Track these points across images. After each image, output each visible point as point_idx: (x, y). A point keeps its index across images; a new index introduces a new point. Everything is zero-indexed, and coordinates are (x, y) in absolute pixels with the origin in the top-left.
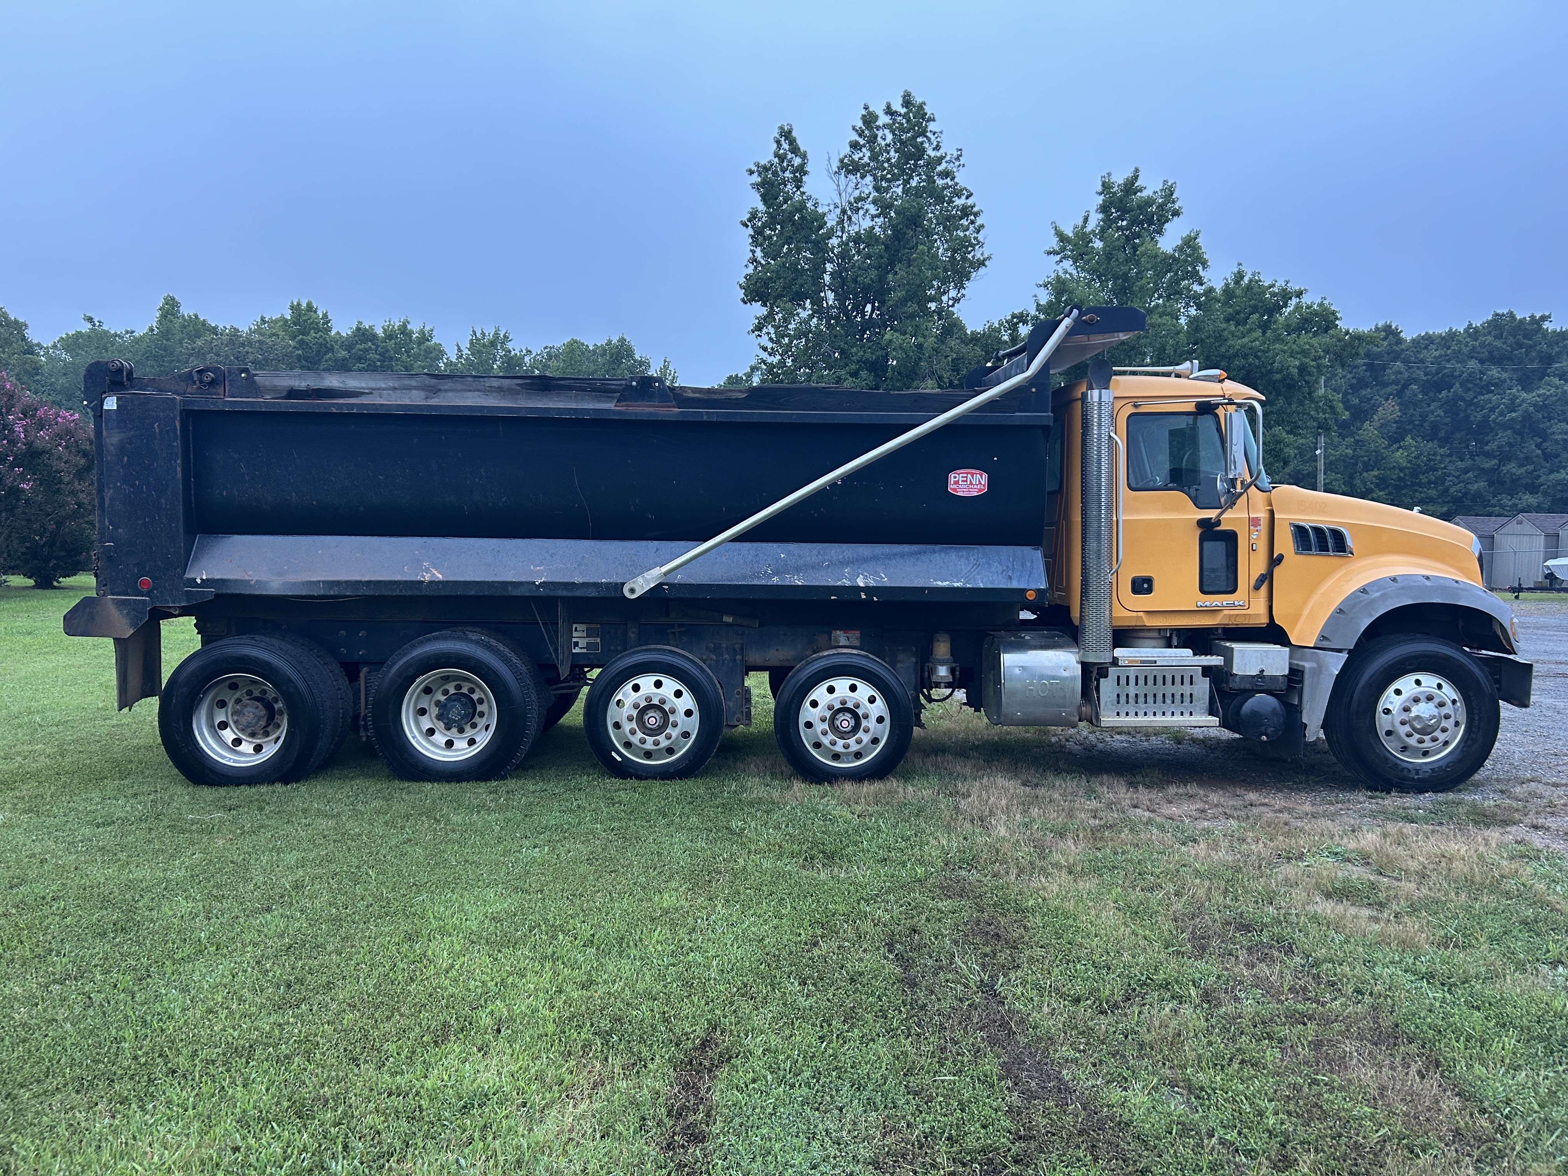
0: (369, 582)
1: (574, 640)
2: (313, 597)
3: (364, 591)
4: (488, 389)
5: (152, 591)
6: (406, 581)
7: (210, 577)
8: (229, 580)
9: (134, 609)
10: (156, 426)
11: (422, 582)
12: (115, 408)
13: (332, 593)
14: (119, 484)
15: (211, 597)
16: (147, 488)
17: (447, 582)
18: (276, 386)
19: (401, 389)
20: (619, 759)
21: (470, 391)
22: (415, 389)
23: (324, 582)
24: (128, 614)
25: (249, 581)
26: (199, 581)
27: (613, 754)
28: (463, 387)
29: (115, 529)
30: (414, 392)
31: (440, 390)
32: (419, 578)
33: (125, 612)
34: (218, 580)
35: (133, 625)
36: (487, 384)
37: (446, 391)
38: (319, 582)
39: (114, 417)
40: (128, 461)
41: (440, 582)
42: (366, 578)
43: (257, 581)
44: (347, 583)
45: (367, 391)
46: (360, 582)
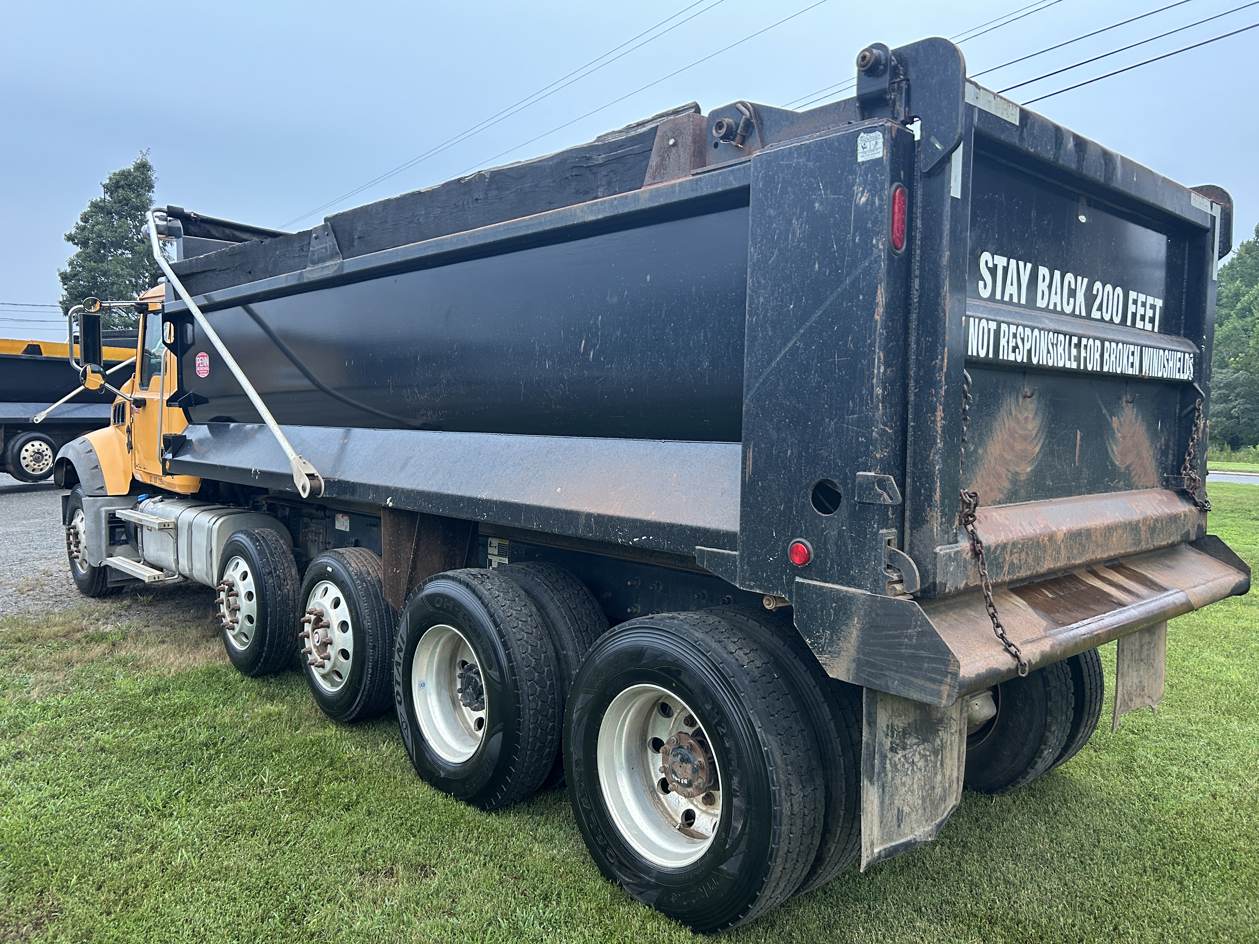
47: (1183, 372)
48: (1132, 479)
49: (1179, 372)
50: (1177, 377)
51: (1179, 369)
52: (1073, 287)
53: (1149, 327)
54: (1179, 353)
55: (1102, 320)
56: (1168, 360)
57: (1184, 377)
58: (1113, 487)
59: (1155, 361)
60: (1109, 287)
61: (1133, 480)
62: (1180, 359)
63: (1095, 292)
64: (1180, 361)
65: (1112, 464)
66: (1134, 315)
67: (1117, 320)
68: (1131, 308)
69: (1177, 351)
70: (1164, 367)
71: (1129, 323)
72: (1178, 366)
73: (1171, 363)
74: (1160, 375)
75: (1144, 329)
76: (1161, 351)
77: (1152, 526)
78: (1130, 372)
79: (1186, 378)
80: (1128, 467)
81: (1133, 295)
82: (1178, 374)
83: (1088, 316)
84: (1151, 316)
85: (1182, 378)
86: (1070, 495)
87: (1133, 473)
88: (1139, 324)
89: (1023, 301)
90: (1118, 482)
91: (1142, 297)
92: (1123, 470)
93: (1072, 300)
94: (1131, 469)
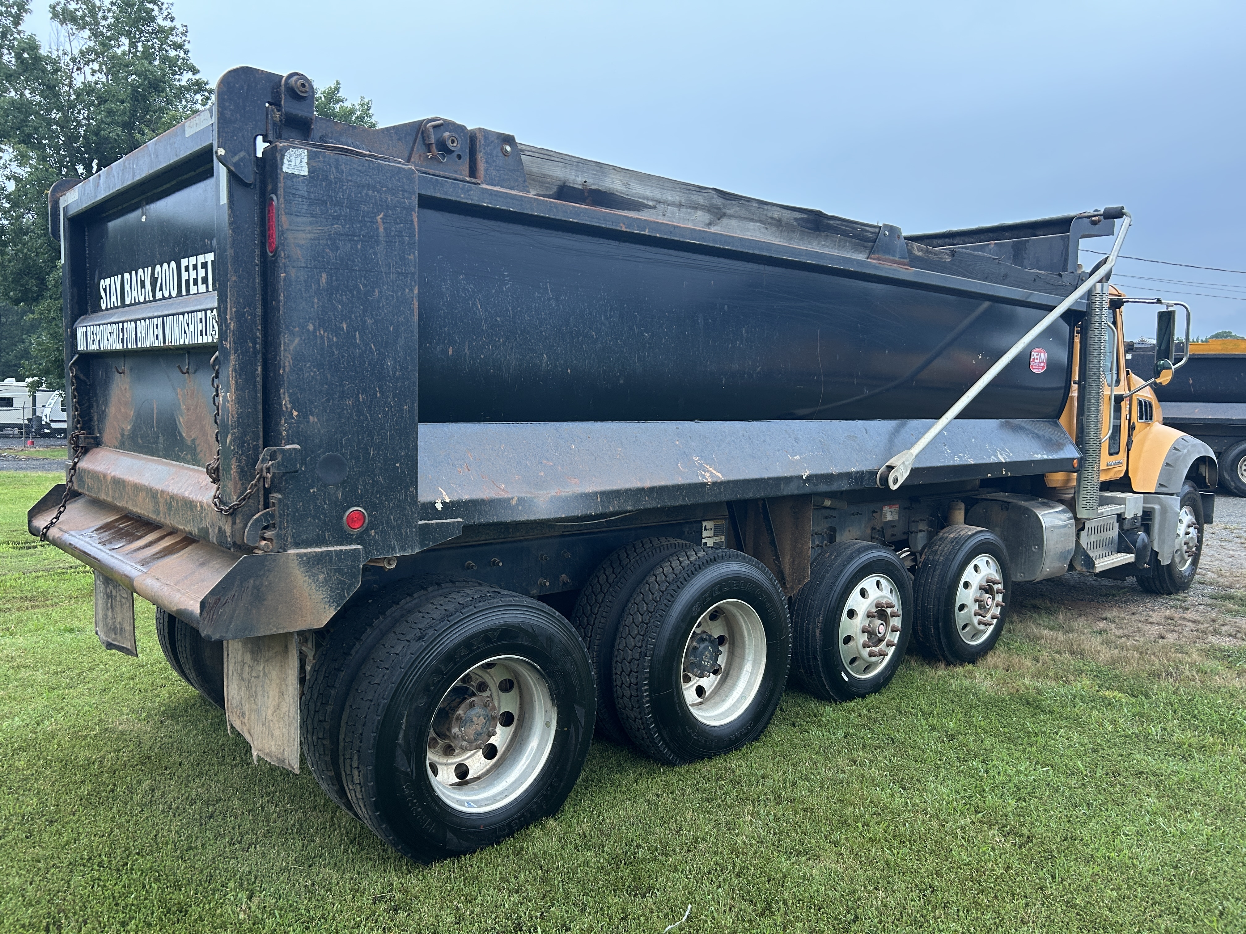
0: (652, 489)
1: (704, 541)
2: (589, 517)
3: (647, 503)
4: (770, 220)
5: (366, 531)
6: (690, 485)
7: (455, 498)
8: (483, 502)
9: (339, 571)
10: (379, 218)
11: (705, 484)
12: (306, 174)
13: (611, 509)
14: (311, 327)
15: (458, 533)
16: (361, 337)
17: (729, 482)
18: (545, 176)
19: (687, 207)
20: (846, 679)
21: (752, 220)
22: (701, 209)
23: (603, 493)
24: (326, 581)
25: (508, 500)
26: (439, 506)
27: (843, 674)
28: (747, 215)
29: (304, 415)
30: (699, 213)
31: (724, 215)
32: (701, 480)
33: (321, 577)
34: (467, 502)
35: (333, 600)
36: (770, 215)
37: (731, 216)
38: (596, 493)
39: (303, 190)
40: (329, 282)
41: (722, 483)
42: (647, 484)
43: (521, 500)
44: (628, 492)
45: (651, 203)
46: (641, 491)
47: (206, 335)
48: (198, 454)
49: (201, 335)
50: (200, 341)
51: (201, 331)
52: (143, 279)
53: (202, 288)
54: (200, 313)
55: (164, 298)
56: (188, 324)
57: (207, 339)
58: (183, 458)
59: (176, 328)
60: (165, 265)
61: (199, 456)
62: (201, 319)
63: (156, 276)
64: (201, 322)
65: (181, 435)
66: (187, 282)
67: (174, 294)
68: (185, 276)
69: (197, 311)
70: (185, 333)
71: (184, 293)
72: (200, 328)
73: (191, 326)
74: (182, 343)
75: (198, 293)
76: (181, 316)
77: (168, 501)
78: (156, 344)
79: (210, 340)
80: (193, 441)
81: (184, 262)
82: (200, 338)
83: (155, 300)
84: (204, 275)
85: (205, 341)
86: (152, 455)
87: (198, 450)
88: (193, 289)
89: (119, 304)
90: (186, 454)
91: (193, 260)
92: (189, 443)
93: (143, 290)
94: (196, 444)
